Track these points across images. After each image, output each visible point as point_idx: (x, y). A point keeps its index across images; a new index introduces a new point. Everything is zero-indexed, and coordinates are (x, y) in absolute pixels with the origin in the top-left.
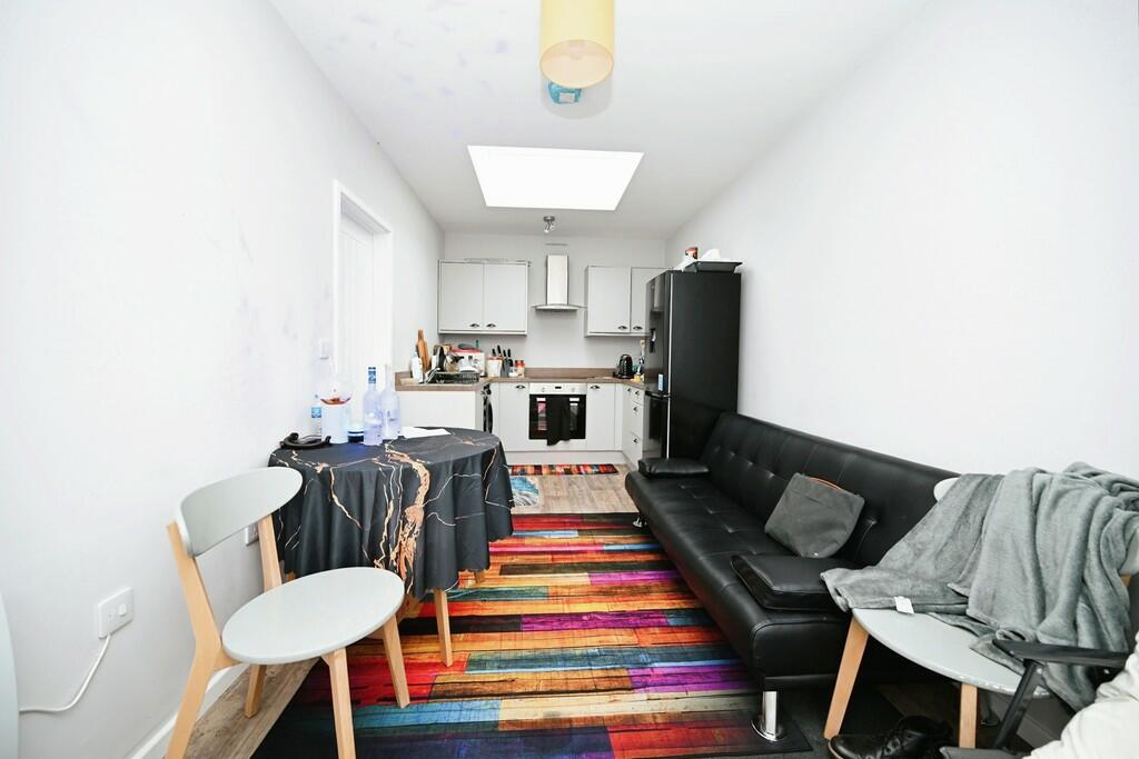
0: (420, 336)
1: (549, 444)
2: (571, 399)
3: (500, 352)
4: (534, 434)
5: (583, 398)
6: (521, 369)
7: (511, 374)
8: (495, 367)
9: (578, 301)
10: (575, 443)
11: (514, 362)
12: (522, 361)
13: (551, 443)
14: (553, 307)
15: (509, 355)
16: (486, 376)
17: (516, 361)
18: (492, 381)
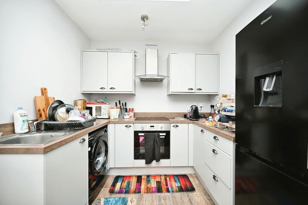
2: (161, 134)
3: (120, 104)
4: (137, 156)
5: (168, 133)
6: (132, 114)
7: (125, 117)
8: (115, 113)
10: (164, 162)
11: (128, 110)
12: (133, 109)
13: (148, 162)
14: (149, 77)
15: (126, 106)
16: (109, 118)
17: (129, 109)
18: (109, 123)
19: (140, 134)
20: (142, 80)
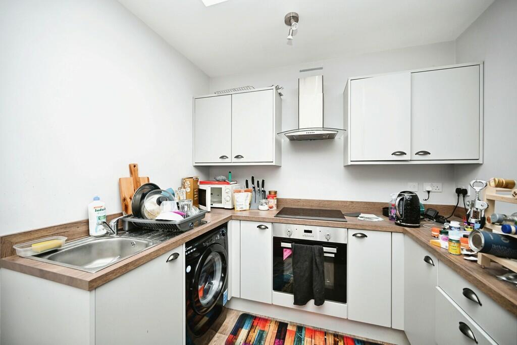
0: (133, 169)
1: (296, 302)
2: (325, 249)
3: (253, 183)
4: (279, 285)
5: (342, 249)
6: (273, 202)
7: (261, 207)
8: (243, 200)
9: (334, 123)
10: (331, 307)
11: (267, 193)
12: (276, 192)
13: (300, 301)
14: (305, 133)
15: (263, 186)
16: (233, 209)
17: (270, 192)
18: (231, 218)
19: (283, 245)
20: (292, 139)
